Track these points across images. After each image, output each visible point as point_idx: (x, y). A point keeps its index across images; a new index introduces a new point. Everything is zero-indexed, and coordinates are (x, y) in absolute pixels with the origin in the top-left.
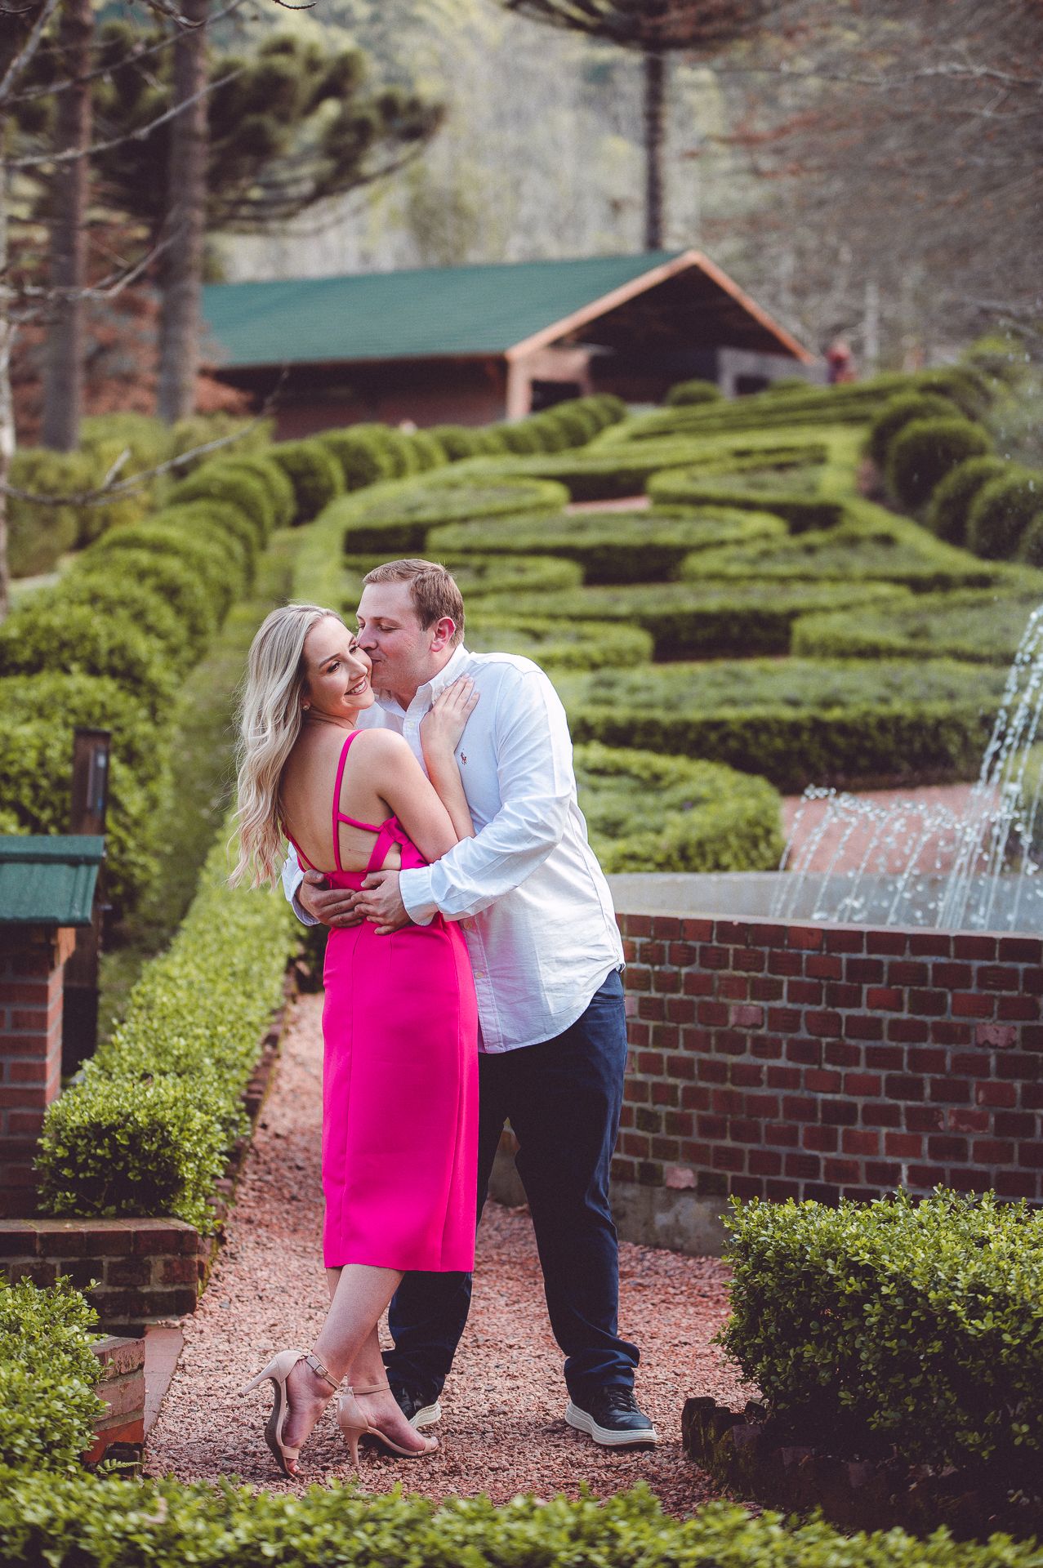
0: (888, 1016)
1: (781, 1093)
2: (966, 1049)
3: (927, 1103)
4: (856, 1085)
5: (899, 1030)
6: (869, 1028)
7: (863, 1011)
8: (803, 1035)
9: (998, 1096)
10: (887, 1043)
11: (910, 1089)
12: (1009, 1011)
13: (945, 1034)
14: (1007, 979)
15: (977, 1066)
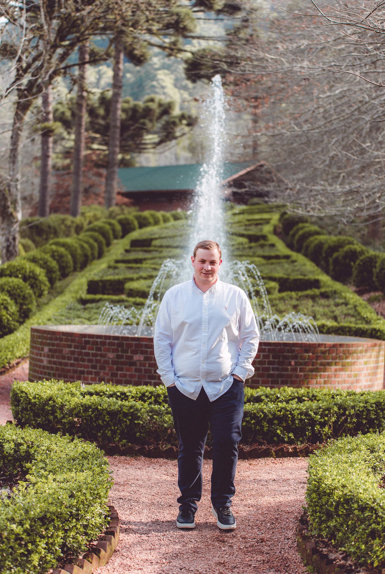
0: (91, 352)
1: (72, 368)
2: (106, 359)
3: (98, 370)
4: (85, 366)
5: (94, 355)
6: (87, 354)
7: (87, 351)
8: (76, 356)
9: (111, 369)
10: (91, 357)
11: (94, 367)
12: (114, 351)
13: (102, 355)
14: (113, 344)
15: (106, 362)
